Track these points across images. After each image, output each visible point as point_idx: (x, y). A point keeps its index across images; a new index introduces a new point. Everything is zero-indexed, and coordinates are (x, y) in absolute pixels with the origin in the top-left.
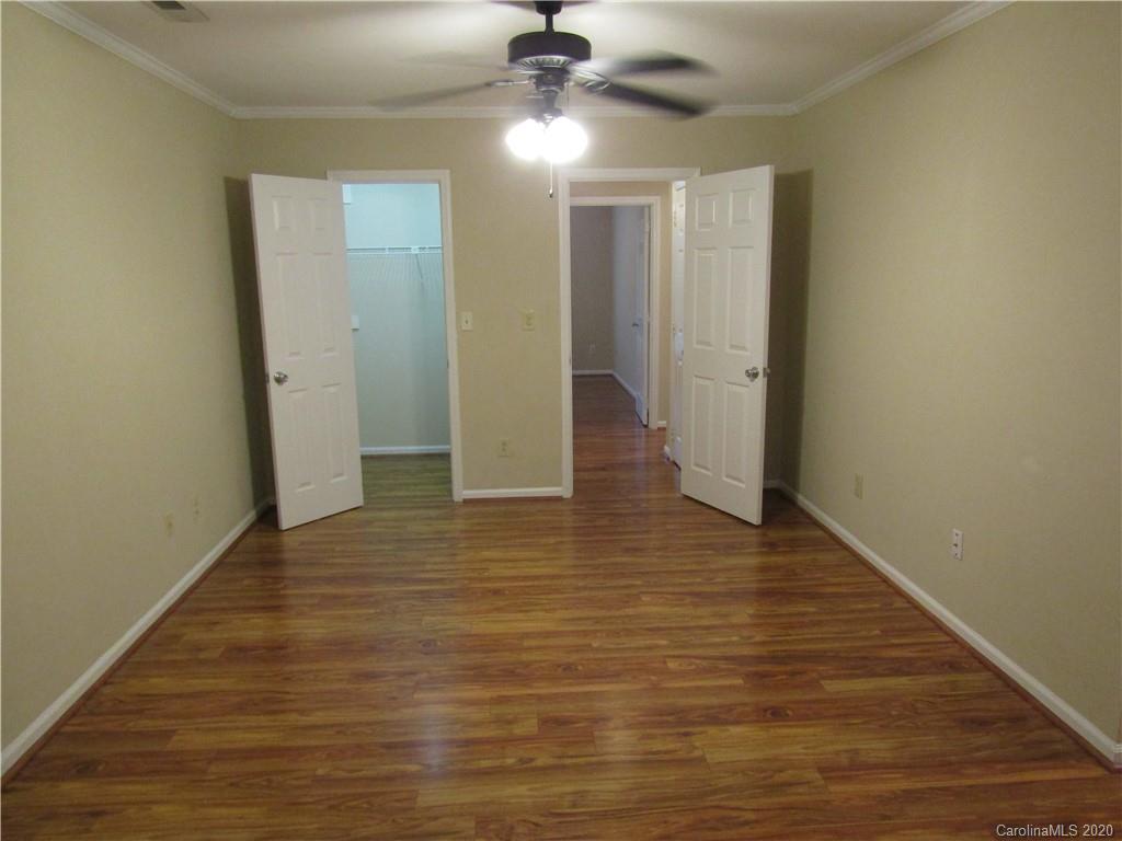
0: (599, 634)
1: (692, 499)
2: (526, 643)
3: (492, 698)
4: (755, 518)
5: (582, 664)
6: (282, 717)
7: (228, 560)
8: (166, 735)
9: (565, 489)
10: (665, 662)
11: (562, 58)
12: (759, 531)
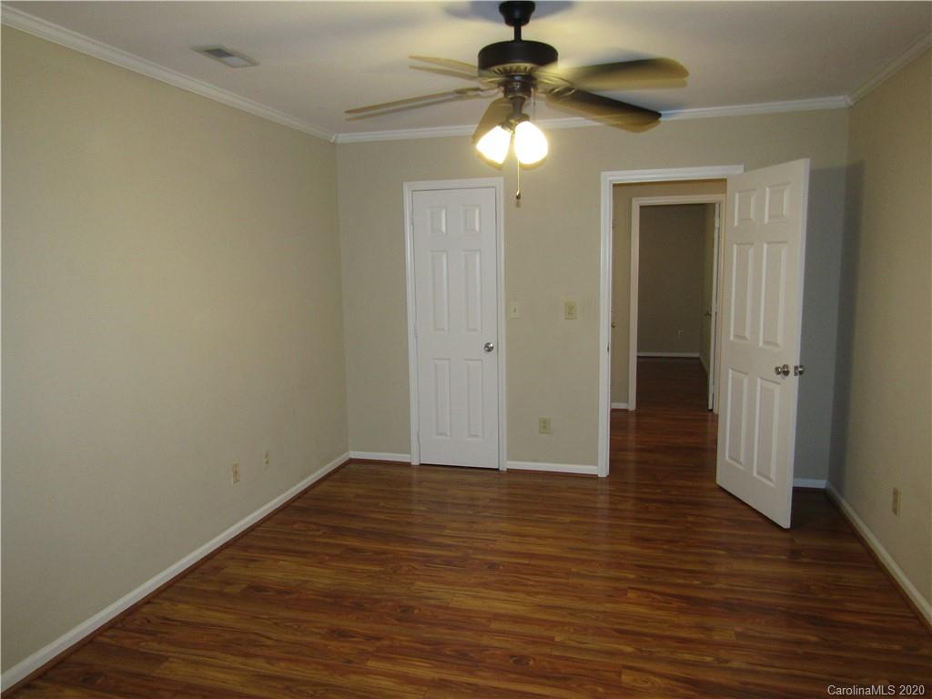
0: (566, 628)
1: (725, 491)
2: (494, 626)
3: (433, 680)
4: (785, 522)
5: (534, 660)
6: (251, 661)
7: (296, 504)
8: (159, 659)
9: (601, 468)
10: (620, 674)
11: (529, 66)
12: (787, 535)
